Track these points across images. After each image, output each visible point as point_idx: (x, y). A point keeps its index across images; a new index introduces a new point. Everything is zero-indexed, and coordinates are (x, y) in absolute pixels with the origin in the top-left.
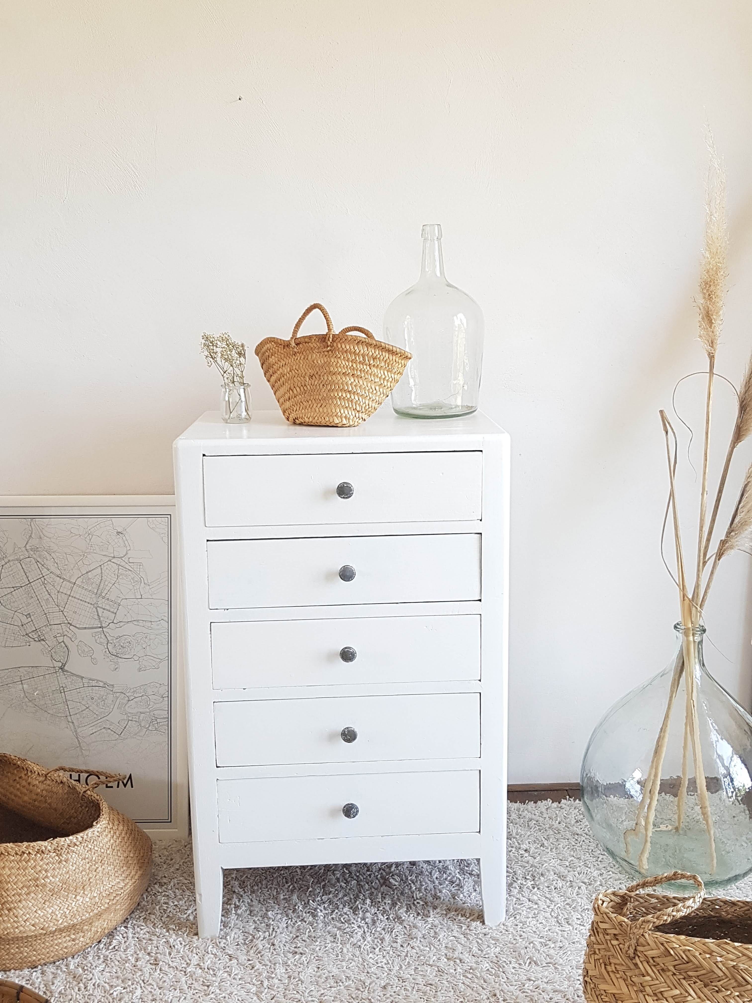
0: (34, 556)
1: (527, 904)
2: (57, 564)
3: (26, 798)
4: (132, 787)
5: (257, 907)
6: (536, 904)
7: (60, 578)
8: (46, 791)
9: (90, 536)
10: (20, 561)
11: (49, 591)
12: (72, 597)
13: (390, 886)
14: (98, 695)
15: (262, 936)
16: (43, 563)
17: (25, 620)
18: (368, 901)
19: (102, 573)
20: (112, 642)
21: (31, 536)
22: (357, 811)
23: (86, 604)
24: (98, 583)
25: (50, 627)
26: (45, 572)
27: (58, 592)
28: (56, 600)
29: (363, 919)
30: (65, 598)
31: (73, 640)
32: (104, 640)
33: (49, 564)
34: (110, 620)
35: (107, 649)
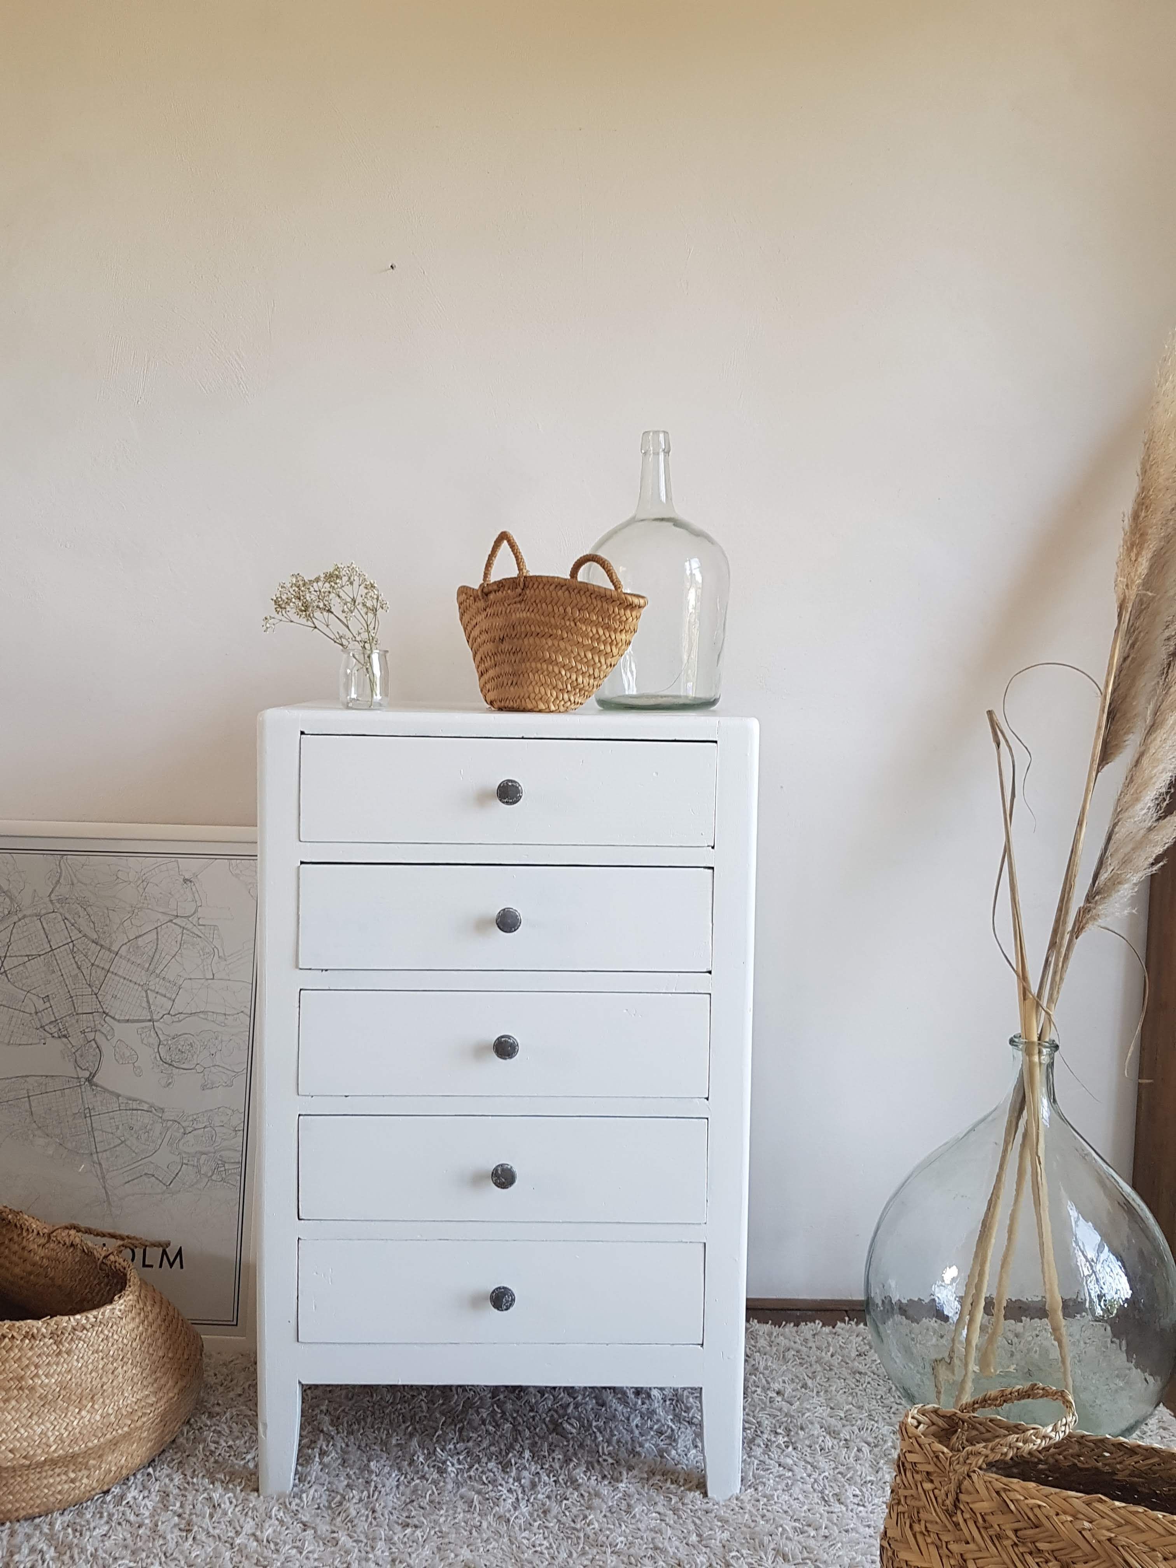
0: (61, 910)
1: (776, 1469)
2: (93, 923)
3: (17, 1270)
4: (182, 1267)
5: (354, 1455)
6: (790, 1470)
7: (97, 944)
8: (48, 1258)
9: (145, 883)
10: (39, 916)
11: (79, 963)
12: (112, 973)
13: (563, 1434)
14: (140, 1124)
15: (357, 1497)
16: (73, 921)
18: (527, 1454)
19: (157, 939)
20: (165, 1043)
21: (58, 881)
22: (513, 1300)
23: (132, 985)
24: (151, 954)
25: (76, 1017)
26: (75, 935)
27: (93, 965)
28: (87, 977)
29: (518, 1479)
30: (101, 974)
31: (109, 1038)
32: (154, 1040)
33: (82, 922)
34: (166, 1010)
35: (157, 1054)
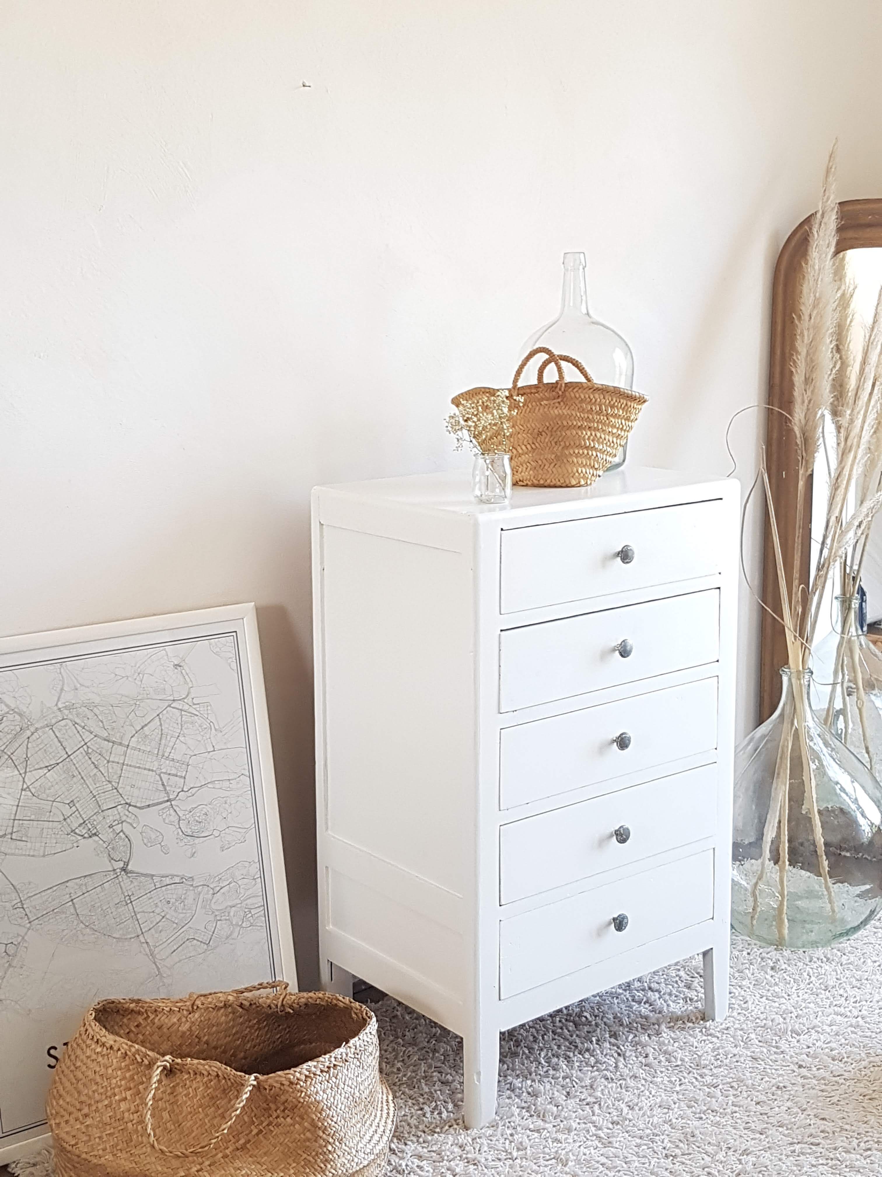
0: (70, 716)
2: (102, 722)
7: (108, 741)
9: (141, 676)
10: (51, 727)
11: (96, 763)
12: (127, 765)
14: (175, 896)
16: (83, 724)
17: (67, 811)
19: (161, 725)
20: (184, 818)
21: (62, 689)
23: (146, 772)
24: (157, 739)
25: (102, 814)
26: (87, 737)
27: (108, 762)
28: (106, 775)
30: (117, 768)
31: (135, 825)
32: (174, 818)
33: (92, 724)
34: (179, 787)
35: (179, 830)
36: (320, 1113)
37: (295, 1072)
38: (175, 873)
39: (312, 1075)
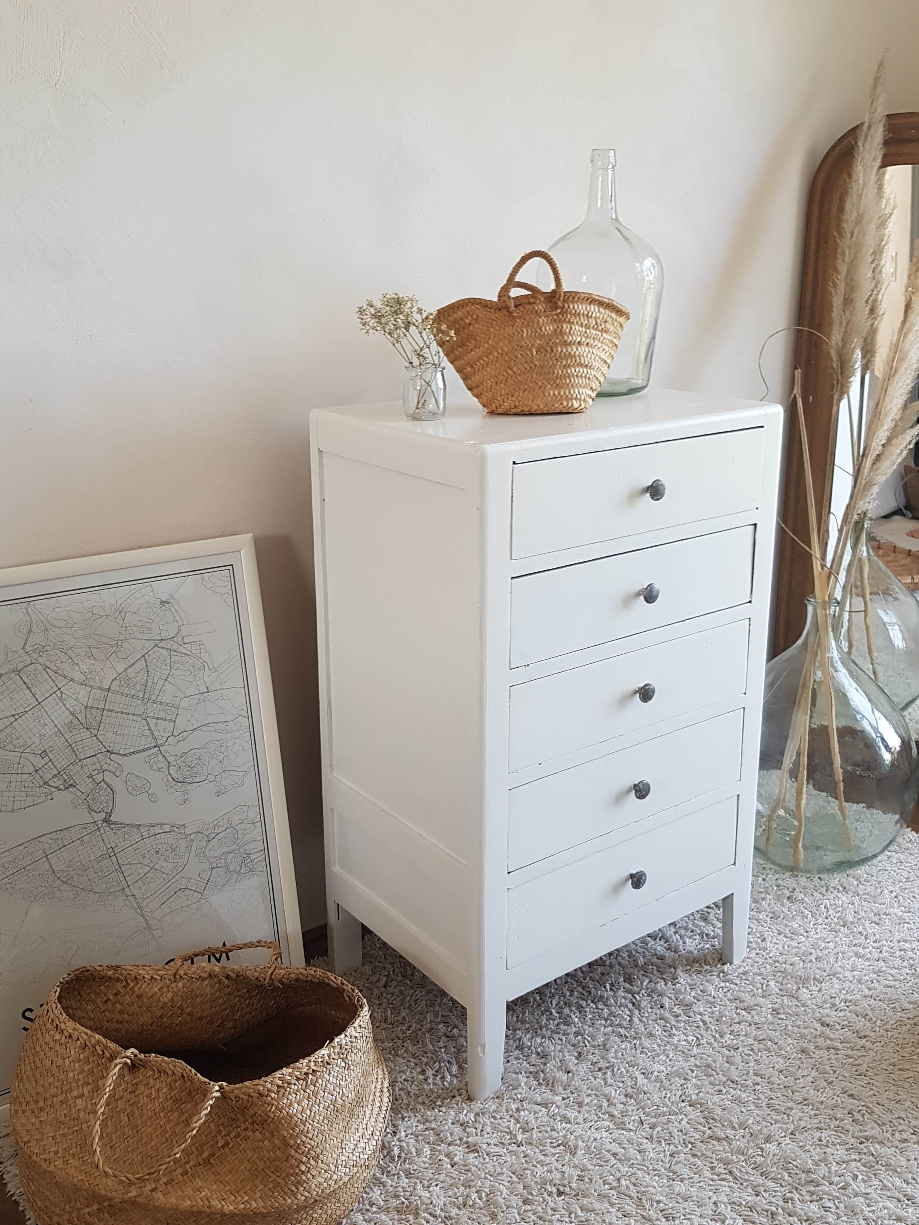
0: (40, 660)
2: (78, 665)
7: (86, 685)
9: (123, 613)
10: (18, 672)
11: (72, 709)
12: (108, 710)
14: (164, 846)
16: (55, 668)
17: (39, 762)
19: (147, 665)
20: (174, 763)
21: (30, 631)
23: (130, 717)
24: (143, 682)
25: (80, 764)
26: (61, 682)
27: (86, 707)
28: (83, 721)
30: (96, 714)
31: (118, 774)
32: (163, 764)
33: (66, 668)
34: (169, 732)
35: (169, 776)
36: (293, 1129)
37: (266, 1082)
38: (165, 822)
39: (286, 1085)
